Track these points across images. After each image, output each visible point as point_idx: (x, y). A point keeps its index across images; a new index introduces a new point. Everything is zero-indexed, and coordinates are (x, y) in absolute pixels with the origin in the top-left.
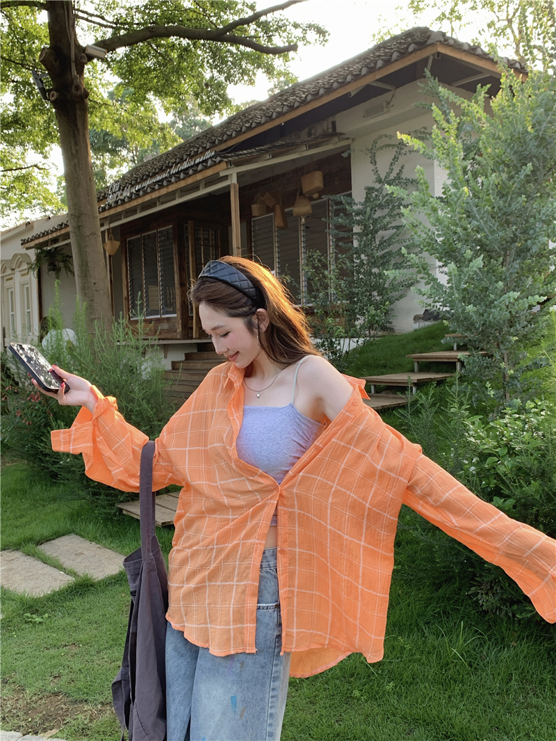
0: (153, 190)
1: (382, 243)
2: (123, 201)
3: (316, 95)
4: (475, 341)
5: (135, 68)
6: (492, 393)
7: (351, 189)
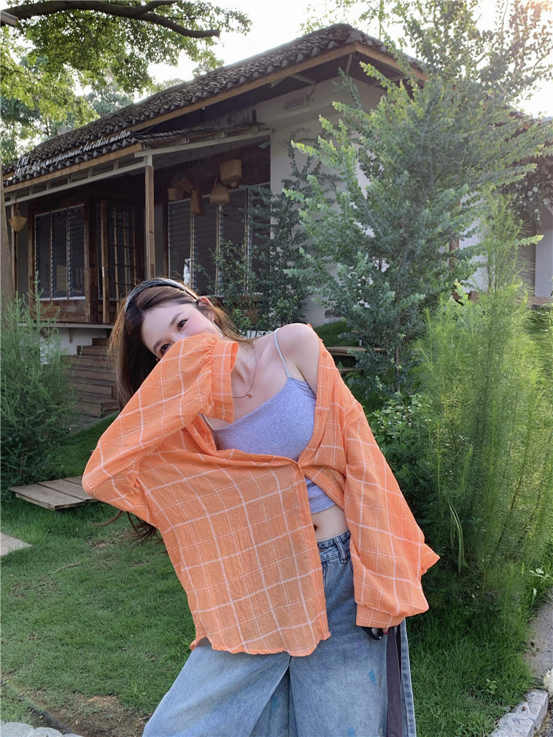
0: (64, 167)
1: (298, 237)
2: (32, 176)
3: (236, 83)
5: (50, 36)
7: (270, 181)
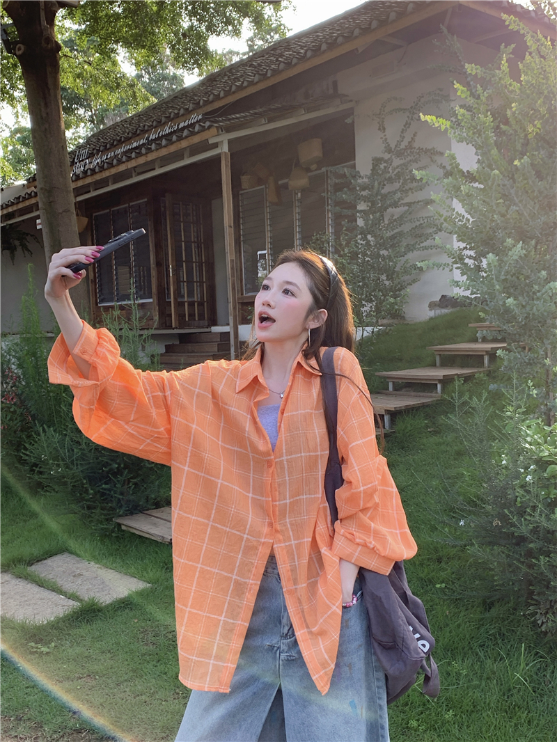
0: (130, 159)
1: (391, 223)
2: (93, 170)
3: (317, 51)
4: (515, 334)
5: (101, 14)
6: (535, 392)
7: (355, 159)
